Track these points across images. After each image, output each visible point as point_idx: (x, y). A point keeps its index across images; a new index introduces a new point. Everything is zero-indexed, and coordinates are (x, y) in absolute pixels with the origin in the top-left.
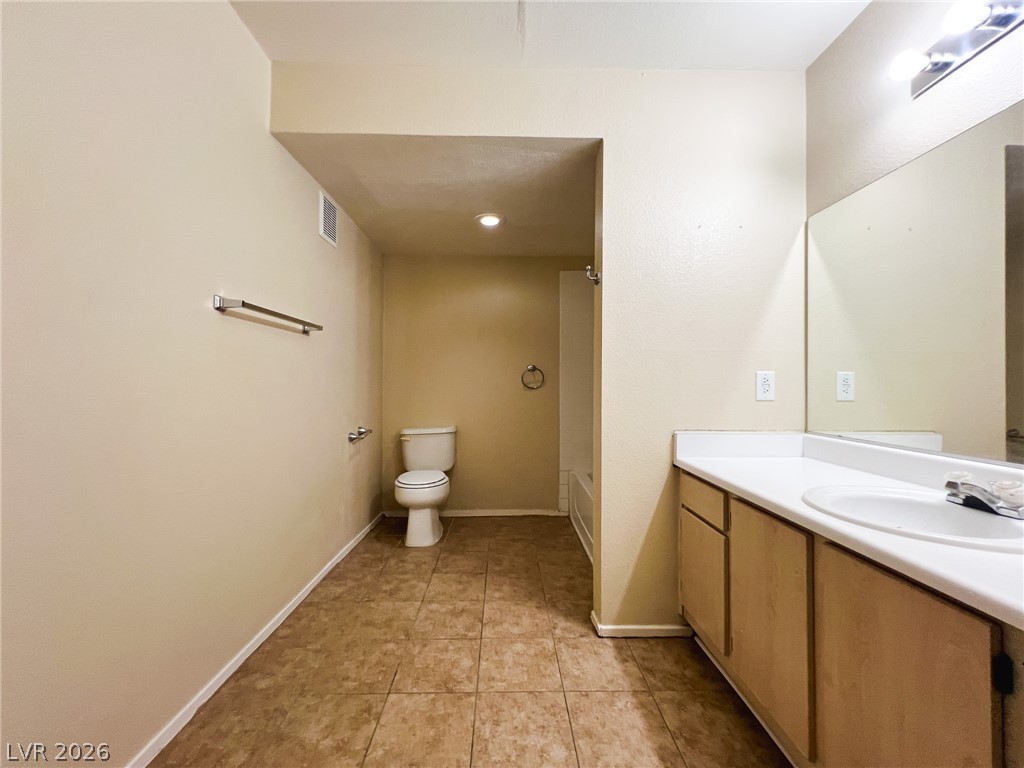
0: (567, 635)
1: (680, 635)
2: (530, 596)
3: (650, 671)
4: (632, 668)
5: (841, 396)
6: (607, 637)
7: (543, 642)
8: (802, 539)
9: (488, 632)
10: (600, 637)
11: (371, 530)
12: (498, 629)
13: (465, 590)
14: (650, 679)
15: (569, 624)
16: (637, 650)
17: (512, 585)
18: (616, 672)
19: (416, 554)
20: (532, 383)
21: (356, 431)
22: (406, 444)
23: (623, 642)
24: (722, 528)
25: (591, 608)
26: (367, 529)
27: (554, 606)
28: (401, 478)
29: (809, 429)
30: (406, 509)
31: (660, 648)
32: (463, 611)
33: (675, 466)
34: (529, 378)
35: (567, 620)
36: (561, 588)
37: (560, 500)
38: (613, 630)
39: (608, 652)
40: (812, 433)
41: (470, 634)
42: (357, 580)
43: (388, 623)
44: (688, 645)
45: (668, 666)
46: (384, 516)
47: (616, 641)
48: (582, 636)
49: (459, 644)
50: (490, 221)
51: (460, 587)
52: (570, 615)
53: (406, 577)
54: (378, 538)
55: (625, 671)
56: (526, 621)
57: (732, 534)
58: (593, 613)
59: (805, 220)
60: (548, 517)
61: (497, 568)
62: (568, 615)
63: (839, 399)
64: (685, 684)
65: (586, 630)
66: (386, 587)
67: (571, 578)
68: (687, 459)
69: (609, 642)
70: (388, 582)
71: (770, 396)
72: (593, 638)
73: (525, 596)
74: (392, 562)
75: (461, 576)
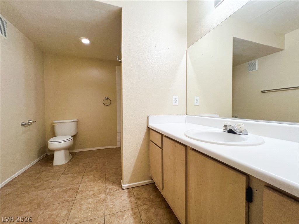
0: (111, 191)
1: (150, 183)
2: (100, 178)
3: (139, 199)
4: (133, 200)
5: (196, 104)
6: (126, 189)
7: (100, 196)
8: (183, 148)
9: (78, 197)
10: (123, 189)
11: (39, 161)
12: (83, 194)
13: (73, 180)
14: (139, 202)
15: (113, 186)
16: (136, 191)
17: (94, 175)
18: (127, 202)
19: (56, 168)
20: (106, 103)
21: (27, 122)
22: (55, 126)
23: (131, 190)
24: (161, 147)
25: (121, 179)
26: (36, 160)
27: (109, 180)
28: (51, 140)
29: (187, 114)
30: (53, 151)
31: (144, 189)
32: (70, 189)
33: (148, 127)
34: (106, 102)
35: (112, 185)
36: (112, 173)
37: (117, 142)
38: (129, 186)
39: (125, 195)
40: (188, 115)
41: (70, 199)
42: (22, 184)
43: (30, 203)
44: (153, 186)
45: (145, 195)
46: (47, 155)
47: (129, 190)
48: (117, 190)
49: (63, 205)
50: (86, 41)
51: (72, 179)
52: (114, 183)
53: (48, 179)
54: (41, 164)
55: (130, 201)
56: (96, 188)
57: (164, 148)
58: (122, 181)
59: (186, 49)
60: (113, 148)
61: (90, 169)
62: (113, 183)
63: (195, 105)
64: (150, 201)
65: (119, 188)
66: (37, 185)
67: (117, 169)
68: (152, 125)
69: (126, 191)
70: (38, 183)
71: (177, 104)
72: (121, 190)
73: (98, 178)
74: (44, 173)
75: (73, 175)
